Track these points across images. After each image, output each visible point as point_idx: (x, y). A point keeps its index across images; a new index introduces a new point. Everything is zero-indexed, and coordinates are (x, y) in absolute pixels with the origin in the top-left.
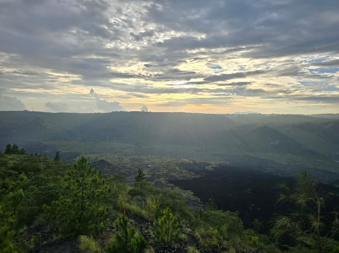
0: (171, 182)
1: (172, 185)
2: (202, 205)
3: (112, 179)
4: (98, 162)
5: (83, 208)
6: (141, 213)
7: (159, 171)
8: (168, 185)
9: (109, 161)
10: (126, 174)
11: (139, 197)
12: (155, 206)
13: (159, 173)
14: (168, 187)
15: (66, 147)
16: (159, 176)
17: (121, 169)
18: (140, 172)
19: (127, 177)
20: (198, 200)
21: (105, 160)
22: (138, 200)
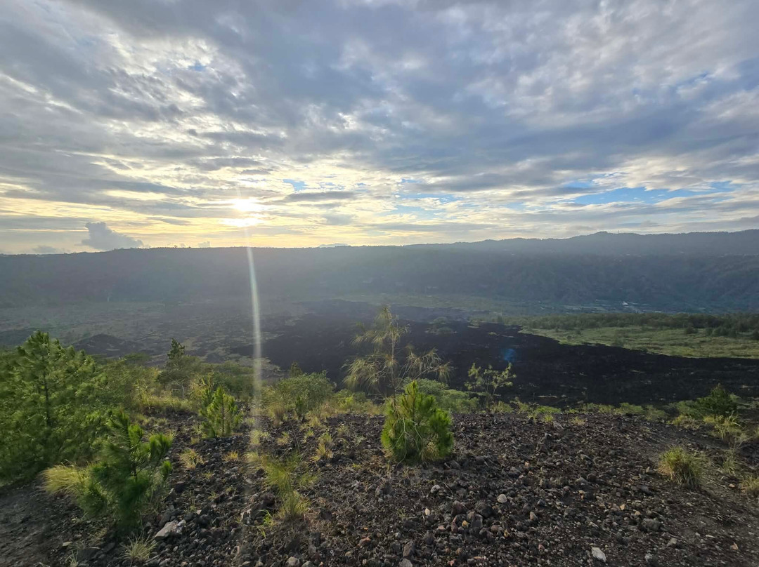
0: (234, 351)
1: (237, 355)
2: (283, 375)
3: (122, 363)
4: (91, 339)
5: (51, 422)
6: (180, 405)
7: (212, 339)
8: (230, 356)
9: (115, 335)
10: (152, 351)
11: (176, 383)
12: (203, 390)
13: (213, 341)
14: (230, 359)
15: (8, 320)
16: (214, 347)
17: (142, 345)
18: (175, 344)
19: (156, 356)
20: (276, 369)
21: (106, 333)
22: (174, 387)
